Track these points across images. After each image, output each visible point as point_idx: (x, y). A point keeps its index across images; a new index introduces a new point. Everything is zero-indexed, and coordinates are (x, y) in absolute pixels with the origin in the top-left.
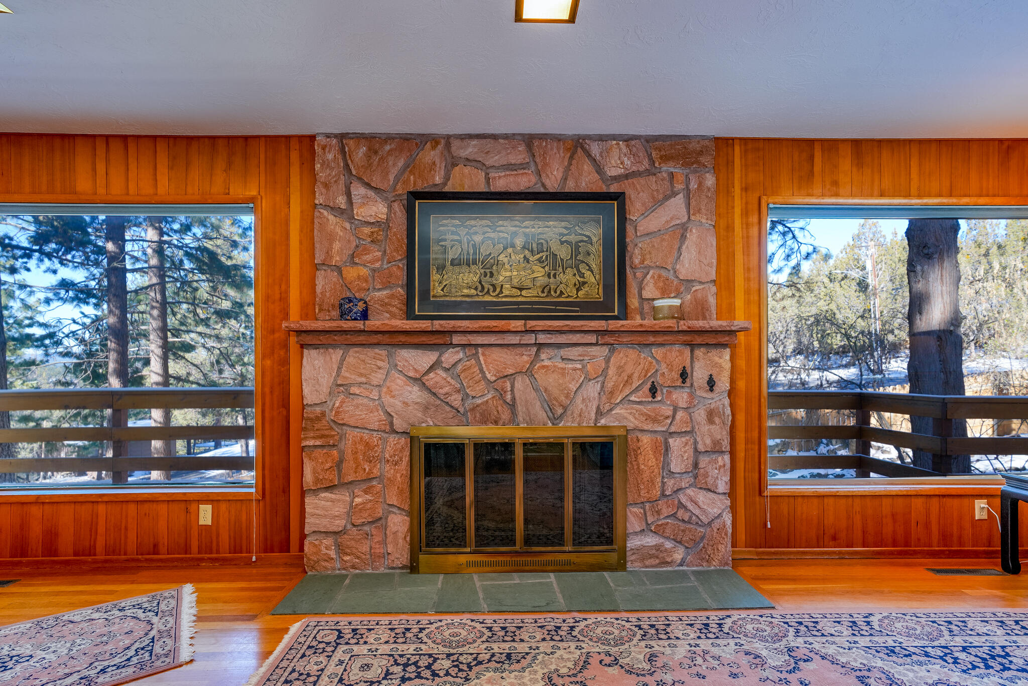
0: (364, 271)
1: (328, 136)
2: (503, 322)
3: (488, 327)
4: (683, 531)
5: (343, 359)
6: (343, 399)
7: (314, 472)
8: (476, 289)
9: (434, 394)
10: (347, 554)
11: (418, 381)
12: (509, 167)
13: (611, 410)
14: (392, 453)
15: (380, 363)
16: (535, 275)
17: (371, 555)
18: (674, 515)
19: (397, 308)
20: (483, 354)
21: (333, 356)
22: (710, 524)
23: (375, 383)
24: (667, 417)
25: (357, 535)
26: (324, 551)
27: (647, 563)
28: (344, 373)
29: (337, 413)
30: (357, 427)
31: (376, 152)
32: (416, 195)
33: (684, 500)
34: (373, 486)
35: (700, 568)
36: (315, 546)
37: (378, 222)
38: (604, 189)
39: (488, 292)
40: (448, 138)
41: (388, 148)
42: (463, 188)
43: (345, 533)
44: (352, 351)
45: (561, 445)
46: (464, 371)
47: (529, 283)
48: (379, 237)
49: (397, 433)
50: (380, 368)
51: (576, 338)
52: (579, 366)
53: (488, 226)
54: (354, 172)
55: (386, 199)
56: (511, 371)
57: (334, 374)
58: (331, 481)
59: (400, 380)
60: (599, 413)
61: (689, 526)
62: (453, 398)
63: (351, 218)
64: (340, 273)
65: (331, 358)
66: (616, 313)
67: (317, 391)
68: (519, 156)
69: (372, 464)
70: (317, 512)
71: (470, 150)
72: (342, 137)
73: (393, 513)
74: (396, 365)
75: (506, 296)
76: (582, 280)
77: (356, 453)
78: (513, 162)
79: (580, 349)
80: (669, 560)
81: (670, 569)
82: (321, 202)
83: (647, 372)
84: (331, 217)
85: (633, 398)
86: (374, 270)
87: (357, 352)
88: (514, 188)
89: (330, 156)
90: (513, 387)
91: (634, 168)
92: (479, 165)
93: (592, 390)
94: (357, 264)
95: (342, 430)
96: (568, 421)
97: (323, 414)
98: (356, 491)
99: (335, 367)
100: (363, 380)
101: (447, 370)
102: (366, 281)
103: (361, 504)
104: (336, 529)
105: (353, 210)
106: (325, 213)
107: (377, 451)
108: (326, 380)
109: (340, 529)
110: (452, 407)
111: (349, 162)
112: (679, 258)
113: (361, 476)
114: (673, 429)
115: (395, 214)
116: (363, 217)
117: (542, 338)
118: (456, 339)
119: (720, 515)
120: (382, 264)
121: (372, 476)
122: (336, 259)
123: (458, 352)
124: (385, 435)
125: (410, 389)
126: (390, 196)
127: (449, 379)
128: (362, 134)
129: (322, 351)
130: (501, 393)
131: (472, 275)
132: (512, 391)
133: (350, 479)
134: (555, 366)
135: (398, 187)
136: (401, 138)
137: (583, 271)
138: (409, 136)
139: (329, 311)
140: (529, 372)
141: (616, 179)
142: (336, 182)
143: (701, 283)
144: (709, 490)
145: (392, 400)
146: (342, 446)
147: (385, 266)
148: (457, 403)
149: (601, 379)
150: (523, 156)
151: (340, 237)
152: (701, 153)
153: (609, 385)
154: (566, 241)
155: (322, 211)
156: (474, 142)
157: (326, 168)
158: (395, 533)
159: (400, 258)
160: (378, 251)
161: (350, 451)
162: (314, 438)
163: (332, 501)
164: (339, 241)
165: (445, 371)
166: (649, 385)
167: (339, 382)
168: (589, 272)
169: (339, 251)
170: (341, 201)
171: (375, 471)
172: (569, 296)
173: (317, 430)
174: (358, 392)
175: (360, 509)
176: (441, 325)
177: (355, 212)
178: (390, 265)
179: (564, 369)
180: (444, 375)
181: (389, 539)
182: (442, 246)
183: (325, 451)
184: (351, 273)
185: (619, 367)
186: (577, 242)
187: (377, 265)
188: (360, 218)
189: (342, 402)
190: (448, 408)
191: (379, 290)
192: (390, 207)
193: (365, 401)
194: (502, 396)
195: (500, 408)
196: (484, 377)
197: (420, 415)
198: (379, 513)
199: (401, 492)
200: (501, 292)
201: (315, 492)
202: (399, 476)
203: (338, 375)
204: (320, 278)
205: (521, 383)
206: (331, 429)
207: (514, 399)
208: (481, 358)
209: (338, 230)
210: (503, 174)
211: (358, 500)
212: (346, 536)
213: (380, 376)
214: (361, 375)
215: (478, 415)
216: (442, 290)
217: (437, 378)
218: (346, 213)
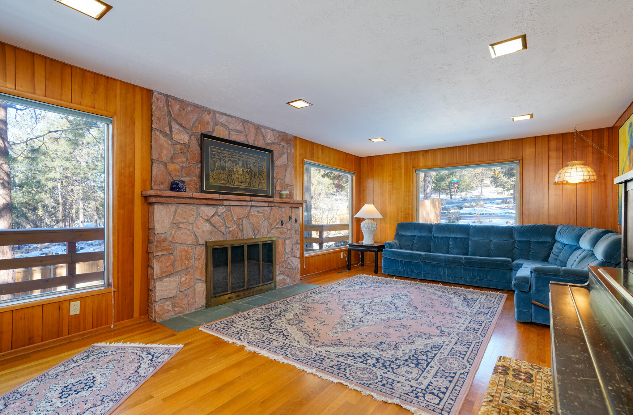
0: (177, 167)
1: (160, 93)
2: (244, 197)
3: (240, 199)
4: (289, 272)
5: (176, 211)
6: (176, 230)
7: (161, 268)
8: (226, 181)
9: (215, 227)
10: (177, 307)
11: (208, 221)
12: (236, 131)
13: (271, 231)
14: (198, 255)
15: (193, 213)
16: (246, 178)
17: (188, 305)
18: (287, 267)
19: (193, 186)
20: (233, 209)
21: (171, 209)
22: (295, 268)
23: (190, 222)
24: (285, 233)
25: (182, 296)
26: (166, 308)
27: (280, 285)
28: (177, 218)
29: (173, 237)
30: (182, 244)
31: (184, 109)
32: (204, 135)
33: (289, 261)
34: (189, 271)
35: (293, 284)
36: (162, 306)
37: (184, 143)
38: (266, 147)
39: (230, 183)
40: (214, 111)
41: (189, 109)
42: (220, 135)
43: (176, 297)
44: (181, 207)
45: (258, 245)
46: (226, 216)
47: (244, 180)
48: (184, 151)
49: (200, 245)
50: (193, 215)
51: (263, 204)
52: (262, 215)
53: (230, 155)
54: (173, 116)
55: (188, 133)
56: (242, 216)
57: (172, 218)
58: (170, 272)
59: (202, 221)
60: (268, 232)
61: (291, 270)
62: (222, 228)
63: (171, 139)
64: (166, 166)
65: (170, 210)
66: (270, 195)
67: (163, 226)
68: (240, 127)
69: (189, 261)
70: (163, 289)
71: (223, 119)
72: (167, 97)
73: (198, 283)
74: (199, 214)
75: (236, 185)
76: (260, 181)
77: (182, 256)
78: (238, 129)
79: (263, 208)
80: (286, 283)
81: (286, 286)
82: (156, 127)
83: (280, 217)
84: (161, 136)
85: (277, 226)
86: (182, 167)
87: (182, 207)
88: (238, 140)
89: (161, 105)
90: (242, 222)
91: (274, 141)
92: (226, 127)
93: (266, 223)
94: (174, 162)
95: (174, 245)
96: (259, 236)
97: (166, 238)
98: (182, 275)
99: (172, 214)
100: (185, 220)
101: (219, 216)
102: (179, 172)
103: (184, 281)
104: (172, 296)
105: (172, 135)
106: (158, 134)
107: (191, 254)
108: (168, 222)
109: (174, 295)
110: (221, 232)
111: (171, 110)
112: (285, 176)
113: (184, 267)
114: (287, 237)
115: (192, 141)
116: (177, 139)
117: (253, 204)
118: (225, 203)
119: (298, 265)
120: (186, 165)
121: (189, 266)
122: (164, 159)
123: (223, 208)
124: (194, 247)
125: (205, 224)
126: (190, 132)
127: (220, 220)
128: (177, 98)
129: (165, 206)
130: (238, 225)
131: (225, 175)
132: (242, 225)
133: (179, 269)
134: (255, 215)
135: (193, 129)
136: (195, 106)
137: (261, 178)
138: (198, 106)
139: (159, 185)
140: (247, 217)
141: (269, 144)
142: (164, 118)
143: (290, 186)
144: (295, 257)
145: (198, 230)
146: (175, 253)
147: (187, 166)
148: (223, 230)
149: (268, 219)
150: (241, 128)
151: (166, 147)
152: (291, 140)
153: (271, 221)
154: (255, 165)
155: (157, 132)
156: (225, 117)
157: (159, 110)
158: (199, 292)
159: (194, 163)
160: (185, 158)
161: (178, 255)
162: (161, 251)
163: (170, 282)
164: (166, 150)
165: (218, 216)
166: (281, 222)
167: (174, 222)
168: (262, 179)
169: (166, 155)
170: (167, 130)
171: (190, 264)
172: (256, 187)
173: (162, 246)
174: (183, 227)
175: (184, 284)
176: (223, 197)
177: (173, 136)
178: (189, 165)
179: (258, 216)
180: (218, 218)
181: (197, 295)
182: (213, 160)
183: (167, 257)
184: (171, 167)
185: (274, 215)
186: (259, 166)
187: (184, 165)
188: (176, 140)
189: (175, 232)
190: (220, 233)
191: (184, 177)
192: (190, 138)
193: (186, 231)
194: (238, 227)
195: (238, 232)
196: (233, 219)
197: (209, 236)
198: (192, 283)
199: (201, 272)
200: (235, 183)
201: (161, 279)
202: (200, 265)
203: (173, 219)
204: (155, 167)
205: (245, 221)
206: (170, 245)
207: (243, 228)
208: (232, 211)
209: (165, 144)
210: (234, 133)
211: (183, 279)
212: (176, 298)
213: (192, 219)
214: (184, 218)
215: (231, 235)
216: (214, 180)
217: (216, 219)
218: (169, 136)
